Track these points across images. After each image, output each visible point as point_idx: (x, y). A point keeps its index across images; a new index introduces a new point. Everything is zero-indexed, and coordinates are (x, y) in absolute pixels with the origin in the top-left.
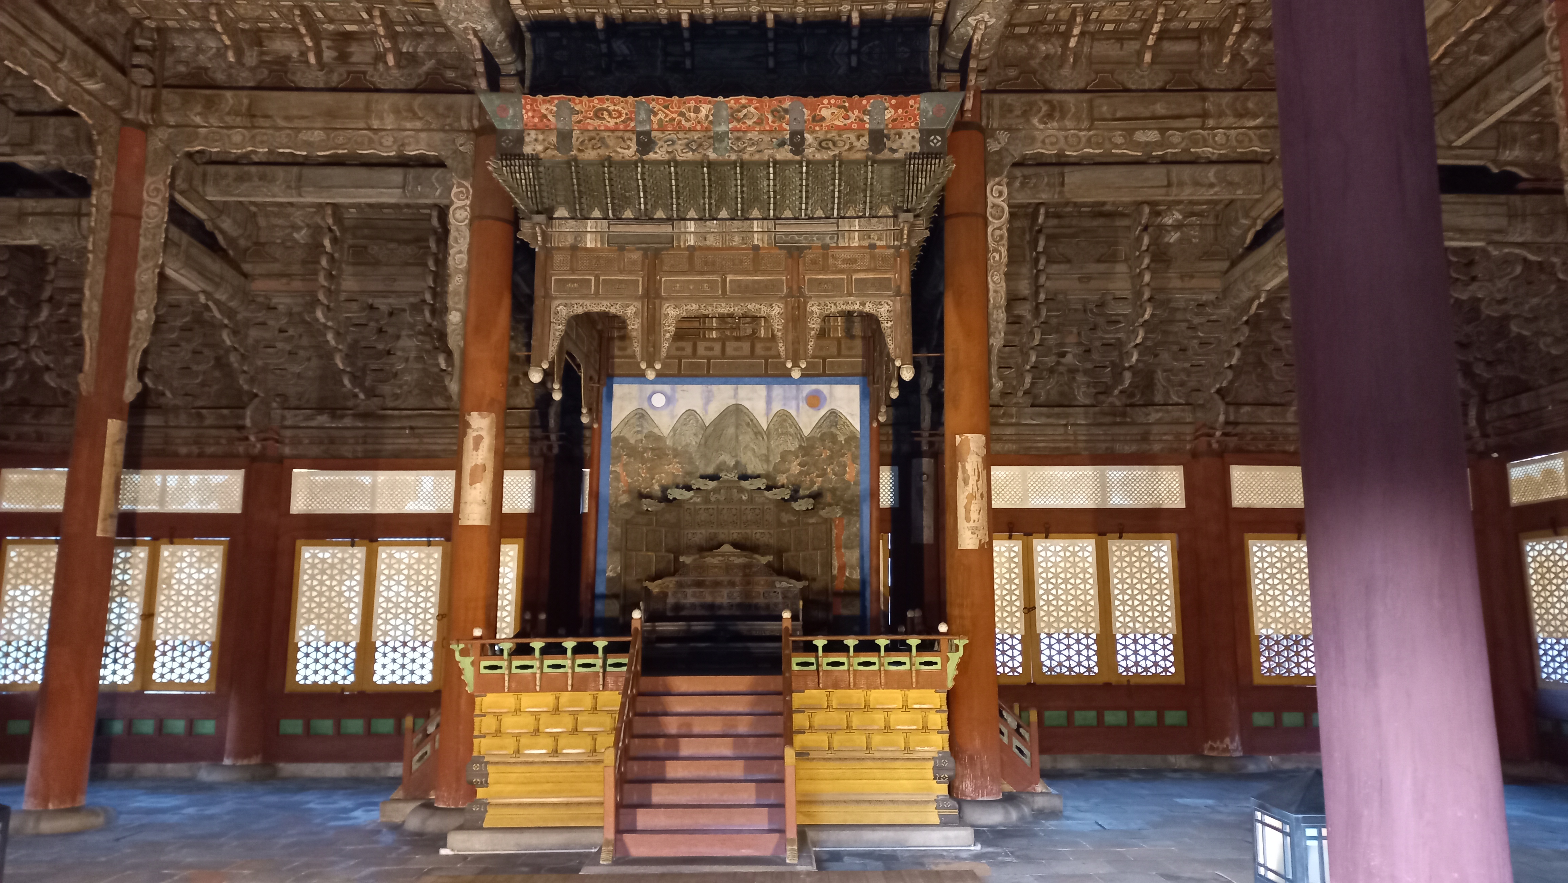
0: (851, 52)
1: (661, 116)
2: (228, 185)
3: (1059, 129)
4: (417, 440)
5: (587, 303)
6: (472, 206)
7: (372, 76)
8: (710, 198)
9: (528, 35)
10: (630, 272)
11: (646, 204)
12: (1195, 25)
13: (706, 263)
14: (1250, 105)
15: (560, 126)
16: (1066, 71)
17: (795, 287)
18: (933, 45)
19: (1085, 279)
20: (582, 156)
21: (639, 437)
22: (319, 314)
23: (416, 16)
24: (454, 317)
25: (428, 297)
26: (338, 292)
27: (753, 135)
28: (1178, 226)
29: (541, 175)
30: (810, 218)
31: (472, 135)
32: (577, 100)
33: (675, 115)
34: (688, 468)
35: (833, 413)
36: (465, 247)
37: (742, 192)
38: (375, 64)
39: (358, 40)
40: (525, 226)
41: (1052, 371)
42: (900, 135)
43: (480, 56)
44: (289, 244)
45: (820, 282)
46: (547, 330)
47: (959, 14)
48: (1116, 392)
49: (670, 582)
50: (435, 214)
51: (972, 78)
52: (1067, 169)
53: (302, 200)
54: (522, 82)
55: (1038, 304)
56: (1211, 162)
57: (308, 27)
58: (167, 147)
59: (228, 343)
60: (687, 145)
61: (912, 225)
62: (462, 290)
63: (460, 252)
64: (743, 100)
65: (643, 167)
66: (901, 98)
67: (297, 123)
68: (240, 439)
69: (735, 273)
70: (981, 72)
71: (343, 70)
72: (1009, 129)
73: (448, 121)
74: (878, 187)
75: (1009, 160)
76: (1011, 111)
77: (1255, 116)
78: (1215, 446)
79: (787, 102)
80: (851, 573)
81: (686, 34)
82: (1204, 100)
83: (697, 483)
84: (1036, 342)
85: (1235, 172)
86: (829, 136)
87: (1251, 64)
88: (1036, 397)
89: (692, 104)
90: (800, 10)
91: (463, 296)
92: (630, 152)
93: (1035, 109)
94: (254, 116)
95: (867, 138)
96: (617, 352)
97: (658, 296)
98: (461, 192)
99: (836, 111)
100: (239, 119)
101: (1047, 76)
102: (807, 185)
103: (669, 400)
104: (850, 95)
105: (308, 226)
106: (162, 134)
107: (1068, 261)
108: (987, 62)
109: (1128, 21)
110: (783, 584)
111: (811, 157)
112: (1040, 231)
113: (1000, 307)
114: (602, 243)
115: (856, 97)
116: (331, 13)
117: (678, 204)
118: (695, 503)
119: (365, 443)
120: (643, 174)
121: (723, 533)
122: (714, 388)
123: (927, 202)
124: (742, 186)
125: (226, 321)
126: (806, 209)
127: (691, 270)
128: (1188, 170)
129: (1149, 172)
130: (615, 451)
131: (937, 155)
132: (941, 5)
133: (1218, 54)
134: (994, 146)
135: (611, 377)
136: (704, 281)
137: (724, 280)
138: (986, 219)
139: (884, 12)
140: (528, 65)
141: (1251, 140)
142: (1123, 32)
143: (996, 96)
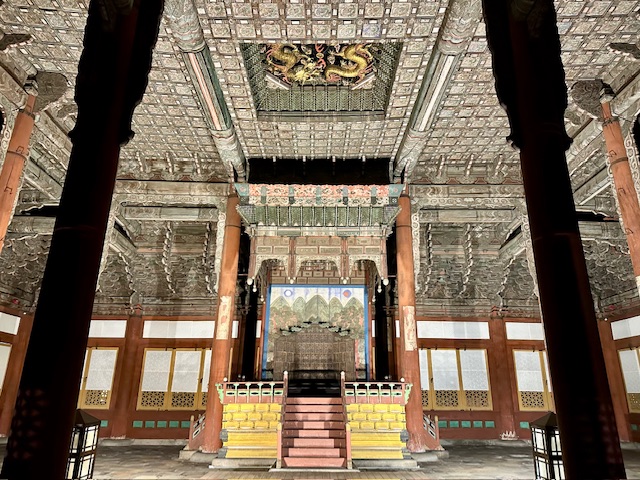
0: (362, 170)
1: (298, 191)
2: (134, 214)
3: (437, 197)
4: (194, 309)
5: (269, 255)
6: (226, 222)
7: (192, 177)
8: (314, 219)
9: (248, 163)
10: (285, 245)
11: (291, 221)
12: (484, 162)
13: (312, 242)
14: (506, 190)
15: (262, 195)
16: (438, 177)
17: (344, 251)
19: (447, 250)
20: (269, 205)
21: (281, 307)
22: (163, 261)
25: (204, 255)
26: (170, 253)
27: (330, 198)
28: (481, 232)
29: (255, 211)
30: (350, 226)
31: (227, 197)
32: (269, 186)
33: (302, 191)
34: (299, 319)
35: (354, 299)
36: (222, 236)
37: (326, 217)
38: (193, 173)
39: (188, 164)
40: (248, 229)
41: (435, 285)
42: (382, 199)
43: (232, 171)
44: (152, 235)
45: (353, 249)
46: (254, 265)
47: (401, 157)
48: (461, 293)
51: (405, 179)
52: (440, 211)
53: (160, 219)
54: (245, 179)
55: (430, 259)
56: (492, 209)
57: (170, 159)
59: (127, 272)
60: (307, 201)
61: (387, 229)
62: (221, 251)
63: (221, 238)
64: (327, 186)
65: (291, 208)
66: (382, 186)
67: (164, 193)
68: (127, 308)
69: (323, 245)
70: (409, 177)
71: (181, 174)
72: (419, 197)
73: (218, 192)
74: (374, 216)
75: (419, 208)
76: (419, 191)
77: (508, 193)
78: (500, 315)
79: (342, 187)
80: (361, 362)
81: (304, 163)
82: (489, 188)
83: (303, 325)
84: (430, 273)
85: (501, 213)
86: (357, 199)
87: (505, 175)
88: (430, 295)
89: (309, 187)
90: (344, 155)
91: (221, 254)
93: (428, 190)
94: (148, 190)
95: (370, 199)
96: (273, 275)
97: (295, 253)
98: (222, 217)
99: (359, 190)
100: (143, 191)
101: (432, 179)
102: (349, 214)
103: (292, 293)
104: (364, 185)
105: (160, 229)
107: (440, 244)
108: (410, 174)
109: (460, 160)
111: (350, 206)
112: (429, 233)
113: (418, 260)
114: (275, 235)
115: (366, 186)
116: (179, 154)
117: (303, 221)
118: (302, 333)
119: (174, 310)
120: (291, 211)
122: (309, 289)
123: (392, 221)
124: (326, 215)
125: (127, 263)
126: (348, 223)
127: (307, 244)
128: (484, 212)
129: (470, 212)
130: (271, 313)
131: (396, 205)
132: (394, 154)
133: (494, 172)
134: (413, 203)
135: (270, 285)
136: (311, 248)
137: (319, 248)
138: (411, 228)
139: (374, 156)
140: (248, 174)
141: (507, 202)
142: (459, 164)
143: (414, 186)
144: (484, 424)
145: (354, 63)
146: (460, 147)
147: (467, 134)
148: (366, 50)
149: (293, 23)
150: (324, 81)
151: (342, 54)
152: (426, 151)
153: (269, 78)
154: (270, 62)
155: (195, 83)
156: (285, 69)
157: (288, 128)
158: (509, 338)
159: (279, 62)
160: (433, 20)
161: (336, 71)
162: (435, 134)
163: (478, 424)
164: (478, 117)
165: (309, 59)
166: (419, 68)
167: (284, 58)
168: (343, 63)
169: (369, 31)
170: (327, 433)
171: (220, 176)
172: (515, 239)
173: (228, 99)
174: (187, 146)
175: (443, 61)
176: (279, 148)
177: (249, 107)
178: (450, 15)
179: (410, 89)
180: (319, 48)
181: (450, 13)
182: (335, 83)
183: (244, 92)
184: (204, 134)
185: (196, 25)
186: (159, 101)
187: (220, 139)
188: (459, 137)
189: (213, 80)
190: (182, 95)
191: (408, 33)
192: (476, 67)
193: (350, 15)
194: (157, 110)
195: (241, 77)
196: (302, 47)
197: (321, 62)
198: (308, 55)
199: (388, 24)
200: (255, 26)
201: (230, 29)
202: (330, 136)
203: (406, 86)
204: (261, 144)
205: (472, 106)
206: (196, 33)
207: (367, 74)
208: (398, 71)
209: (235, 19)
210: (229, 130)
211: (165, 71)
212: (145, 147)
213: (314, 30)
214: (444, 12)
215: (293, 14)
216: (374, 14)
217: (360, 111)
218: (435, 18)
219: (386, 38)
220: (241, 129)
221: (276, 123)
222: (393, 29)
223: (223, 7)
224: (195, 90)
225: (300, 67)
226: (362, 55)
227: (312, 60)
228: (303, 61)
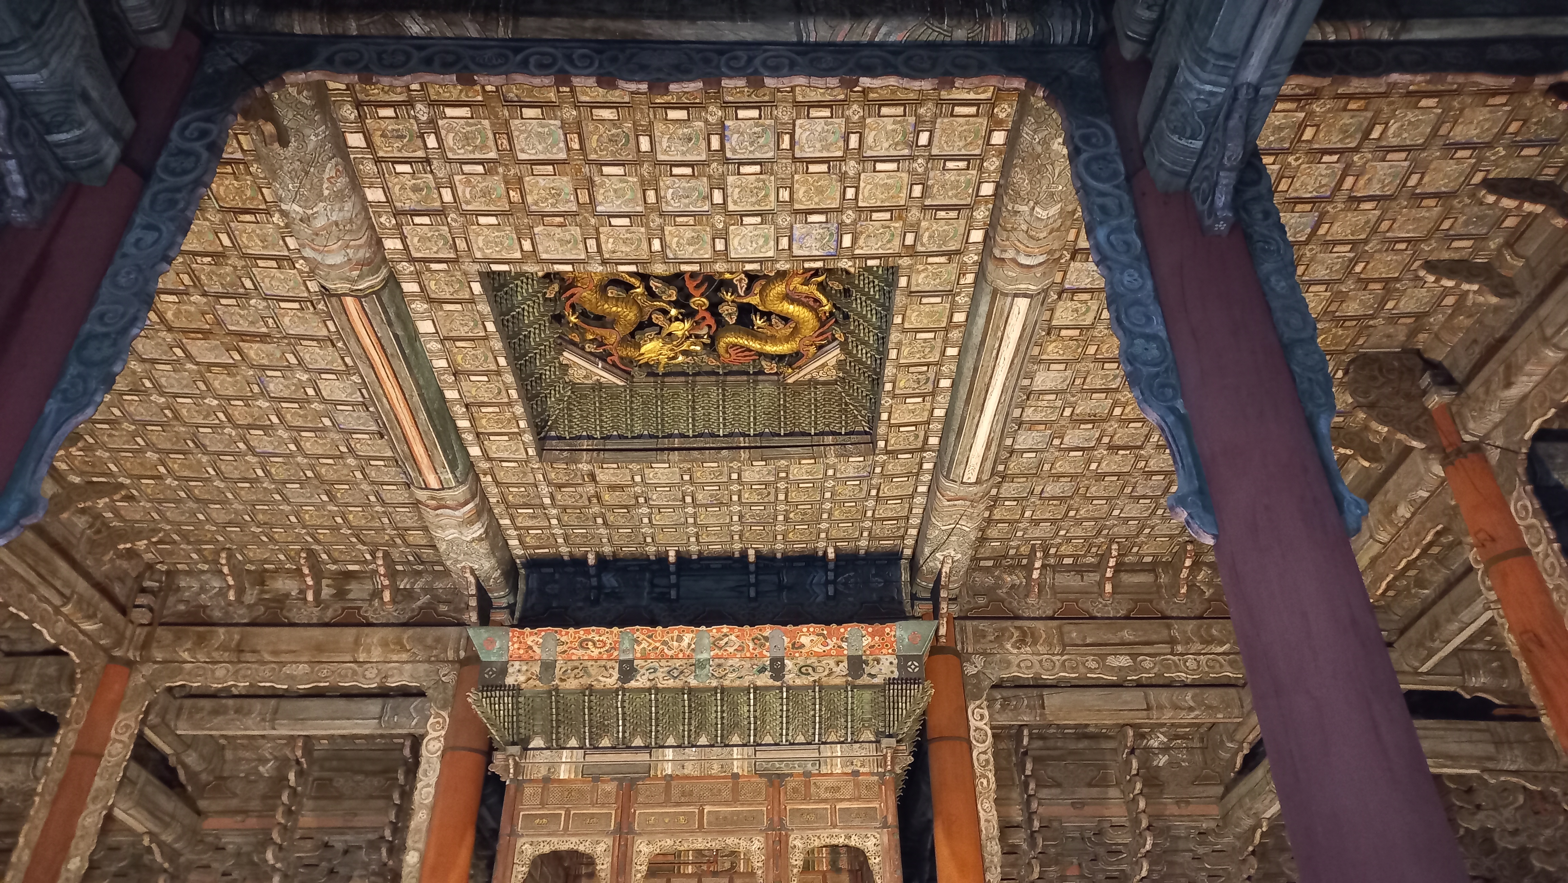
0: (828, 582)
1: (644, 645)
2: (202, 719)
3: (1033, 654)
5: (555, 840)
6: (446, 737)
7: (366, 612)
8: (690, 724)
9: (522, 571)
10: (603, 805)
11: (624, 732)
12: (1148, 559)
13: (683, 794)
14: (1215, 633)
15: (544, 657)
16: (1032, 600)
18: (905, 576)
19: (1078, 804)
20: (562, 686)
22: (270, 855)
23: (417, 557)
24: (412, 858)
25: (388, 834)
26: (294, 829)
27: (735, 662)
28: (1165, 749)
29: (521, 706)
30: (791, 744)
31: (457, 666)
32: (564, 631)
33: (658, 644)
36: (433, 780)
37: (722, 718)
38: (371, 600)
39: (359, 578)
40: (498, 757)
42: (878, 662)
43: (474, 592)
44: (252, 778)
45: (802, 812)
46: (509, 873)
47: (927, 551)
50: (408, 743)
51: (944, 606)
52: (1045, 692)
53: (274, 732)
54: (512, 614)
55: (1033, 833)
56: (1186, 687)
57: (312, 568)
58: (148, 683)
60: (669, 672)
61: (896, 751)
62: (424, 827)
63: (428, 785)
64: (725, 629)
65: (624, 695)
66: (878, 626)
67: (283, 658)
69: (713, 804)
70: (952, 600)
71: (338, 606)
72: (984, 653)
73: (435, 652)
74: (858, 712)
75: (986, 683)
76: (984, 637)
77: (1222, 643)
79: (768, 630)
81: (672, 568)
82: (1169, 627)
84: (1036, 875)
85: (1212, 696)
86: (809, 662)
87: (1207, 595)
89: (676, 633)
90: (779, 546)
91: (424, 834)
92: (611, 680)
93: (1007, 635)
94: (242, 651)
95: (845, 664)
97: (631, 831)
98: (438, 722)
99: (815, 638)
100: (227, 654)
101: (1015, 604)
102: (788, 710)
104: (828, 623)
105: (276, 759)
106: (147, 670)
107: (1059, 785)
108: (957, 591)
109: (1085, 556)
111: (791, 683)
112: (1025, 753)
113: (993, 838)
114: (576, 775)
115: (834, 626)
116: (335, 555)
117: (657, 731)
120: (623, 701)
123: (909, 727)
124: (722, 712)
125: (166, 865)
126: (787, 735)
127: (667, 802)
128: (1164, 692)
129: (1126, 695)
131: (915, 681)
132: (910, 542)
133: (1174, 586)
134: (971, 670)
136: (680, 814)
137: (701, 812)
138: (970, 743)
139: (858, 548)
140: (520, 598)
141: (1221, 666)
142: (1082, 565)
143: (968, 623)
145: (785, 319)
146: (1079, 522)
147: (1093, 491)
148: (812, 290)
149: (614, 221)
150: (713, 362)
151: (754, 300)
152: (992, 532)
153: (568, 356)
154: (573, 319)
155: (365, 370)
156: (612, 337)
157: (622, 476)
159: (600, 320)
160: (966, 213)
161: (743, 341)
162: (1008, 489)
164: (1113, 448)
165: (674, 312)
166: (946, 330)
167: (610, 308)
168: (759, 322)
169: (809, 242)
171: (443, 608)
172: (1260, 772)
173: (459, 410)
174: (357, 532)
175: (1002, 309)
176: (602, 531)
177: (516, 430)
178: (1005, 199)
179: (928, 379)
180: (695, 284)
181: (1006, 194)
182: (743, 368)
183: (499, 393)
184: (401, 500)
185: (360, 228)
186: (275, 419)
187: (439, 512)
188: (1071, 497)
189: (413, 363)
190: (336, 403)
191: (906, 243)
192: (1092, 326)
193: (758, 203)
194: (271, 443)
195: (490, 354)
196: (652, 283)
197: (704, 318)
198: (669, 303)
199: (854, 223)
200: (516, 229)
201: (453, 239)
202: (735, 498)
203: (920, 373)
204: (554, 522)
205: (1093, 420)
206: (360, 246)
207: (820, 347)
208: (894, 336)
209: (464, 214)
210: (463, 488)
211: (288, 344)
212: (246, 539)
213: (668, 238)
214: (990, 192)
215: (612, 201)
216: (816, 200)
217: (810, 434)
218: (971, 208)
219: (853, 257)
220: (498, 484)
221: (590, 467)
222: (869, 236)
223: (433, 185)
224: (367, 388)
225: (650, 333)
226: (805, 300)
227: (681, 313)
228: (658, 318)
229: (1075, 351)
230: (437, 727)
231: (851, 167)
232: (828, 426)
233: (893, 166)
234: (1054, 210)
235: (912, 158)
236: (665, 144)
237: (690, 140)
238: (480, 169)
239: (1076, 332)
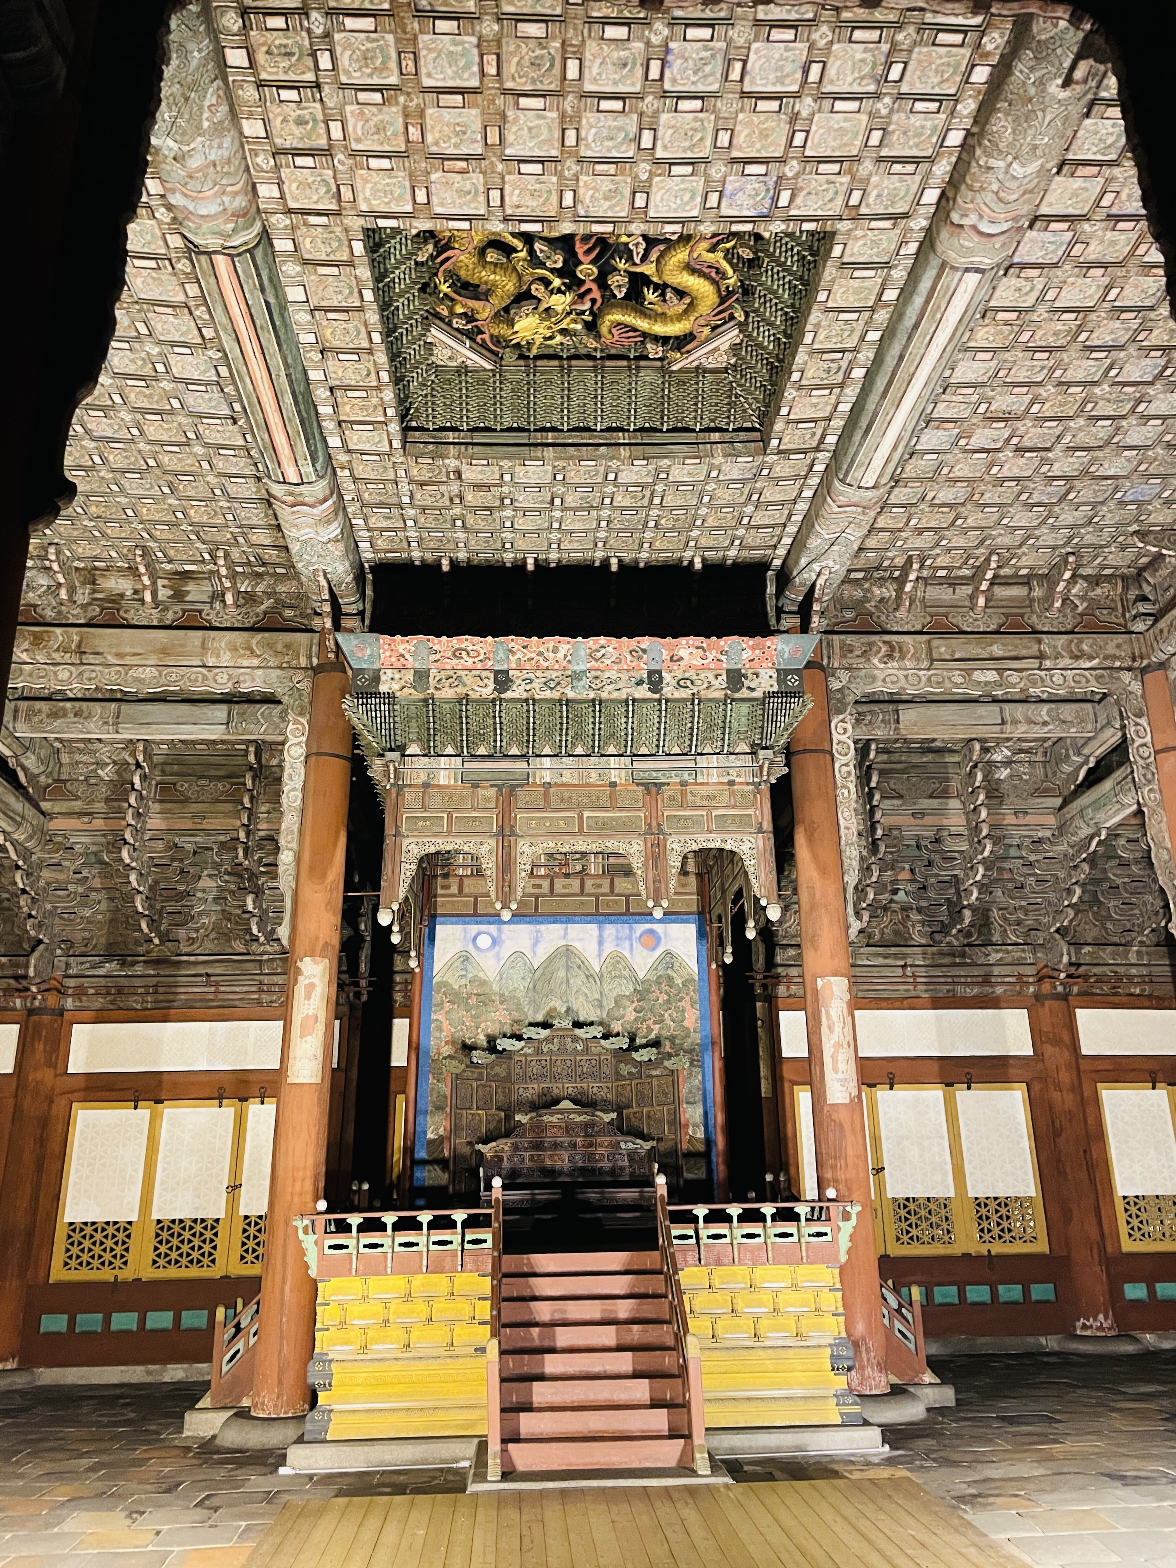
2: (40, 721)
3: (900, 669)
4: (213, 989)
5: (440, 841)
6: (308, 743)
7: (208, 614)
8: (567, 735)
9: (370, 577)
10: (484, 809)
11: (501, 740)
12: (1024, 572)
13: (562, 800)
14: (1085, 647)
15: (417, 665)
16: (901, 613)
17: (654, 824)
18: (771, 589)
19: (919, 814)
20: (437, 695)
21: (463, 981)
22: (125, 855)
23: (258, 558)
24: (286, 858)
25: (242, 836)
26: (144, 830)
27: (613, 675)
28: (1008, 763)
29: (396, 713)
30: (667, 755)
31: (310, 672)
32: (436, 640)
33: (533, 655)
34: (516, 1015)
35: (668, 953)
36: (299, 784)
37: (600, 729)
38: (211, 603)
39: (196, 578)
40: (377, 764)
41: (885, 909)
42: (757, 675)
43: (327, 597)
44: (93, 781)
45: (679, 818)
46: (397, 870)
47: (803, 561)
48: (954, 931)
49: (504, 1145)
50: (252, 749)
51: (815, 619)
52: (901, 707)
53: (114, 736)
54: (363, 621)
55: (874, 841)
56: (1043, 701)
57: (147, 566)
59: (21, 886)
60: (545, 683)
61: (772, 762)
62: (296, 828)
63: (294, 789)
64: (602, 640)
65: (501, 705)
66: (758, 639)
67: (129, 660)
68: (18, 990)
69: (593, 809)
70: (822, 614)
71: (177, 608)
72: (849, 668)
73: (286, 659)
74: (735, 725)
75: (851, 698)
76: (851, 651)
77: (1091, 658)
78: (1060, 989)
79: (646, 642)
80: (694, 1132)
82: (1039, 642)
83: (531, 1032)
84: (874, 879)
85: (1067, 711)
86: (687, 675)
87: (1080, 609)
88: (869, 937)
89: (552, 644)
90: (644, 555)
91: (296, 835)
92: (488, 690)
93: (874, 649)
94: (83, 653)
95: (724, 677)
96: (440, 891)
97: (513, 834)
98: (297, 728)
99: (694, 651)
100: (67, 656)
101: (883, 618)
102: (666, 722)
103: (495, 942)
104: (708, 636)
105: (115, 762)
107: (901, 797)
108: (826, 604)
109: (960, 568)
110: (628, 1145)
111: (669, 696)
112: (869, 767)
113: (852, 844)
114: (456, 781)
115: (714, 638)
116: (172, 553)
117: (534, 741)
118: (526, 1055)
119: (156, 992)
120: (500, 711)
121: (557, 1089)
122: (542, 927)
123: (784, 740)
124: (600, 723)
125: (20, 863)
126: (664, 746)
127: (547, 807)
128: (1020, 707)
129: (982, 710)
130: (437, 997)
131: (796, 694)
132: (781, 552)
133: (1049, 598)
134: (835, 685)
135: (433, 917)
136: (558, 818)
137: (581, 818)
138: (832, 755)
139: (725, 558)
140: (368, 606)
141: (1088, 681)
142: (955, 578)
143: (836, 637)
144: (1026, 1292)
145: (681, 293)
146: (965, 532)
147: (987, 498)
148: (717, 258)
149: (525, 168)
150: (592, 343)
151: (648, 269)
152: (871, 543)
153: (436, 334)
154: (444, 288)
155: (228, 343)
156: (485, 311)
157: (490, 474)
158: (1084, 1052)
160: (923, 167)
161: (630, 319)
162: (900, 495)
163: (1011, 1292)
164: (1020, 450)
165: (557, 282)
166: (873, 310)
167: (487, 276)
168: (651, 296)
169: (740, 198)
170: (625, 1362)
171: (288, 613)
172: (1107, 785)
173: (321, 394)
174: (199, 528)
175: (948, 287)
176: (461, 535)
177: (382, 419)
178: (978, 152)
179: (839, 368)
180: (586, 247)
181: (980, 144)
182: (624, 351)
183: (368, 375)
184: (247, 494)
185: (237, 171)
186: (117, 399)
187: (295, 509)
188: (963, 504)
189: (282, 337)
190: (187, 382)
191: (851, 203)
192: (1031, 309)
193: (691, 148)
194: (110, 425)
195: (363, 330)
196: (537, 246)
197: (589, 291)
198: (552, 271)
199: (796, 177)
200: (410, 175)
201: (338, 186)
202: (607, 501)
203: (833, 361)
204: (410, 523)
205: (1007, 418)
206: (236, 193)
207: (714, 328)
208: (815, 316)
209: (353, 154)
210: (324, 483)
211: (139, 311)
212: (75, 533)
213: (581, 191)
214: (958, 142)
215: (524, 143)
216: (758, 146)
217: (694, 431)
218: (930, 160)
219: (788, 219)
220: (355, 480)
221: (458, 463)
222: (809, 193)
223: (320, 117)
224: (229, 366)
225: (528, 307)
226: (707, 270)
227: (564, 284)
228: (538, 290)
229: (1006, 338)
230: (297, 733)
231: (806, 105)
232: (713, 421)
233: (853, 105)
234: (1034, 167)
235: (877, 96)
236: (595, 70)
237: (625, 65)
238: (377, 97)
239: (1014, 315)
